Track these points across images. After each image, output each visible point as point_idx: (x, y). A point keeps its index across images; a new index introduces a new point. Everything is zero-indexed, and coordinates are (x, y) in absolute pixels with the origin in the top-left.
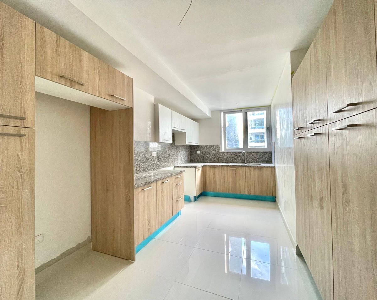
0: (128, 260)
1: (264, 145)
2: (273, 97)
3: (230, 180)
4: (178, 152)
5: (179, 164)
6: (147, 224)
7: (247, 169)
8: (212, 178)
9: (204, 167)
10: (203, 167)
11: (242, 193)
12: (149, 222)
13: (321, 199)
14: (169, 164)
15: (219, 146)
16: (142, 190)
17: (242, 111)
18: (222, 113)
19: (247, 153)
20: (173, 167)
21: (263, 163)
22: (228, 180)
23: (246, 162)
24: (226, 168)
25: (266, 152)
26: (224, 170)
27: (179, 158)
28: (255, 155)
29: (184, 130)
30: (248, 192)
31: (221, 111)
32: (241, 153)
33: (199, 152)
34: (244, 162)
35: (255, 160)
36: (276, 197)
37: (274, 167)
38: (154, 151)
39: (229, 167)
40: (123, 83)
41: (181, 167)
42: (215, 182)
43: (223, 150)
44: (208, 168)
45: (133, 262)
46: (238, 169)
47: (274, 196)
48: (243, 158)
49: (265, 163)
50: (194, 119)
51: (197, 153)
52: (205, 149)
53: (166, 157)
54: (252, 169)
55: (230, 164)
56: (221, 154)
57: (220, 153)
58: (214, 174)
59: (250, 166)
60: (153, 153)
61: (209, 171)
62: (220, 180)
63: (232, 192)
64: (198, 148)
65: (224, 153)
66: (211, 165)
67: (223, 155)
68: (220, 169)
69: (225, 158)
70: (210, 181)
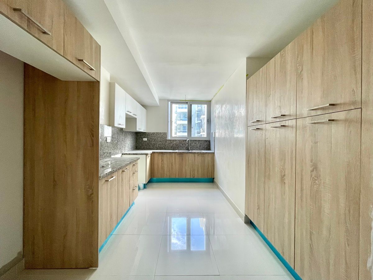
0: (88, 268)
1: (204, 135)
2: (216, 94)
3: (177, 166)
4: (126, 139)
5: (126, 151)
6: (109, 220)
7: (193, 155)
8: (160, 165)
9: (153, 154)
10: (151, 154)
11: (187, 177)
12: (111, 217)
13: (283, 177)
14: (117, 151)
15: (165, 134)
16: (106, 181)
17: (187, 102)
18: (169, 103)
19: (191, 141)
20: (121, 154)
21: (203, 150)
22: (175, 166)
23: (190, 149)
24: (174, 154)
25: (205, 141)
26: (172, 157)
27: (127, 145)
28: (197, 143)
29: (136, 115)
30: (193, 176)
31: (168, 100)
32: (186, 141)
33: (145, 139)
34: (188, 149)
35: (197, 147)
36: (214, 178)
37: (214, 153)
38: (108, 137)
39: (176, 154)
40: (91, 48)
41: (129, 154)
42: (163, 168)
43: (169, 138)
44: (156, 155)
45: (96, 269)
46: (184, 155)
47: (213, 177)
48: (187, 145)
49: (205, 150)
50: (144, 106)
51: (144, 140)
52: (152, 136)
53: (115, 143)
54: (196, 155)
55: (177, 151)
56: (168, 142)
57: (166, 140)
58: (162, 161)
59: (195, 153)
60: (107, 138)
61: (158, 159)
62: (168, 166)
63: (178, 176)
64: (145, 135)
65: (170, 140)
66: (160, 152)
67: (170, 142)
68: (168, 155)
69: (171, 145)
70: (158, 168)
